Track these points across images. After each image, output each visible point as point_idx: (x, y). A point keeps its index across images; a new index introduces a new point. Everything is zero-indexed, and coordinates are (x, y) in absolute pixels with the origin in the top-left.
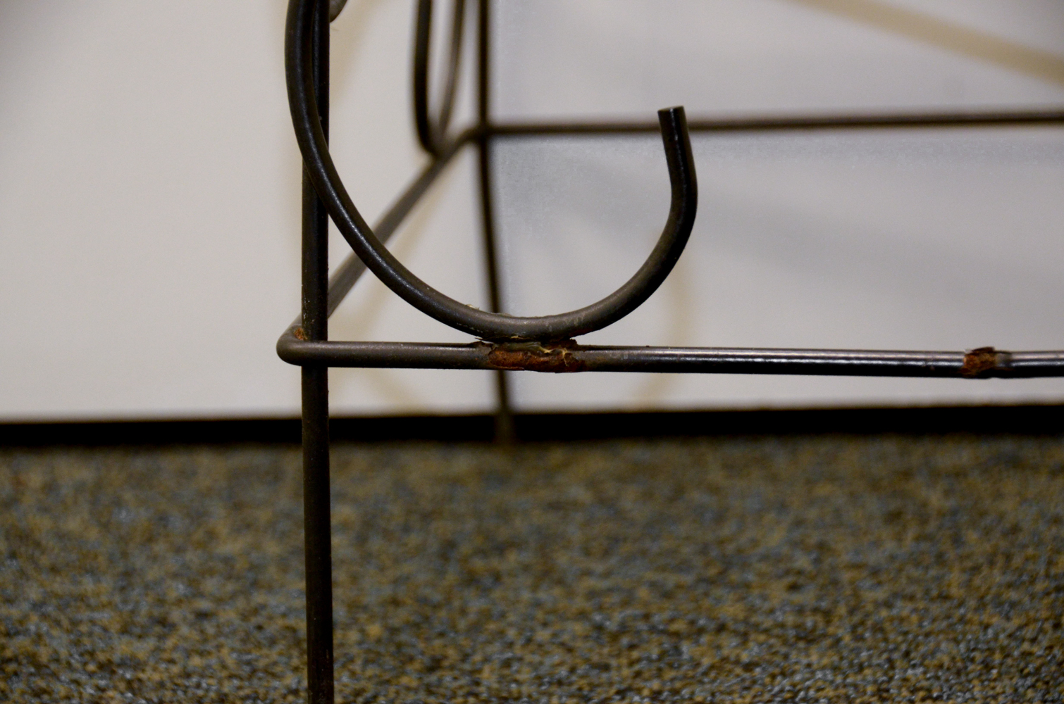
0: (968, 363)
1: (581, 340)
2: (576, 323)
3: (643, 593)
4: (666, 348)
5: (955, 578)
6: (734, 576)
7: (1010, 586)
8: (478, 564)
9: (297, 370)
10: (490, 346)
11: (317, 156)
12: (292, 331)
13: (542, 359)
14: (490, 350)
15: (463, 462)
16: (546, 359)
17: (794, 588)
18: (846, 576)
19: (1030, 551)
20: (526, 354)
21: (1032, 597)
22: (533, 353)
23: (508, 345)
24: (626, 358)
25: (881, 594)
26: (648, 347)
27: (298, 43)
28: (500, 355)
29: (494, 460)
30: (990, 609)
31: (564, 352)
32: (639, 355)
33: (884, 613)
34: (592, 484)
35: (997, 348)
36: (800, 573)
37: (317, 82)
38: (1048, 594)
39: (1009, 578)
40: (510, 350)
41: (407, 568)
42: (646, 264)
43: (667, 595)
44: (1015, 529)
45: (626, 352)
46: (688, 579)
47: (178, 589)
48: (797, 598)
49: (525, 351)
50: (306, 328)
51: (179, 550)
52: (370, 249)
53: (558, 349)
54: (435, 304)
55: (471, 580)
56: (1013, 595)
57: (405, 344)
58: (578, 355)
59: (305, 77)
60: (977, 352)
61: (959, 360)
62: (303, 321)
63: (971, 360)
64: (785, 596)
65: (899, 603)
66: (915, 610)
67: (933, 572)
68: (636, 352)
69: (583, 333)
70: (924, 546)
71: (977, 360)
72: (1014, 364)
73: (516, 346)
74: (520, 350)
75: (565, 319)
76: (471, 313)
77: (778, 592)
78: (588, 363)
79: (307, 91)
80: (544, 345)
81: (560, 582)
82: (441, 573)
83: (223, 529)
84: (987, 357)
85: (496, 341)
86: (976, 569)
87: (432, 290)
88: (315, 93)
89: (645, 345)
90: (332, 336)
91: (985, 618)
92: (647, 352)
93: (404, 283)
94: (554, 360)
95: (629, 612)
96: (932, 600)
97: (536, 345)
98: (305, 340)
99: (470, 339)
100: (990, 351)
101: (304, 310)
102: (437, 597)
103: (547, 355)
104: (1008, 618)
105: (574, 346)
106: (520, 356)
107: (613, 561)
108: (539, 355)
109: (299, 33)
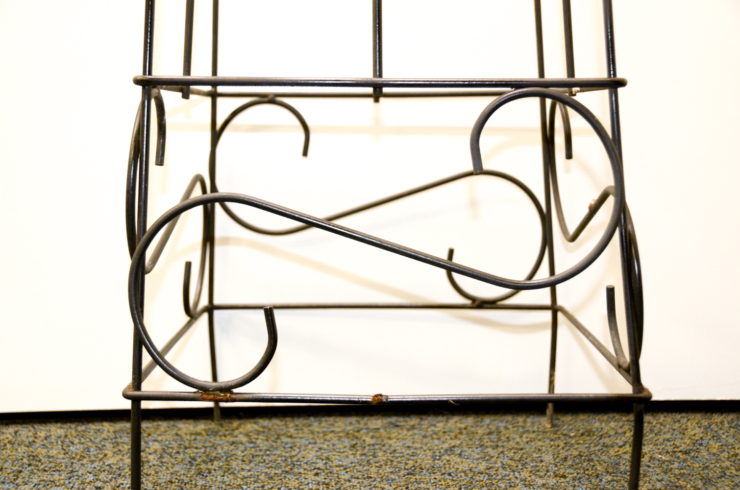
0: (373, 399)
1: (235, 391)
2: (233, 385)
3: (262, 477)
4: (266, 394)
5: (373, 470)
6: (296, 470)
7: (392, 473)
8: (203, 466)
9: (130, 401)
10: (202, 393)
11: (139, 323)
12: (128, 387)
13: (220, 398)
14: (201, 394)
15: (201, 426)
16: (222, 397)
17: (317, 474)
18: (335, 470)
19: (399, 459)
20: (214, 396)
21: (399, 476)
22: (217, 395)
23: (208, 392)
24: (251, 397)
25: (347, 477)
26: (259, 393)
27: (133, 282)
28: (205, 396)
29: (213, 425)
30: (385, 482)
31: (228, 395)
32: (256, 396)
33: (348, 484)
34: (247, 435)
35: (383, 394)
36: (319, 469)
37: (140, 296)
38: (404, 476)
39: (391, 470)
40: (209, 394)
41: (176, 468)
42: (259, 363)
43: (271, 478)
44: (395, 451)
45: (251, 395)
46: (279, 471)
47: (91, 477)
48: (317, 478)
49: (214, 395)
50: (133, 386)
51: (92, 462)
52: (158, 357)
53: (226, 394)
54: (181, 377)
55: (200, 473)
56: (393, 476)
57: (170, 392)
58: (233, 396)
59: (135, 295)
60: (376, 396)
61: (370, 398)
62: (133, 383)
63: (374, 398)
64: (313, 478)
65: (353, 480)
66: (359, 483)
67: (365, 468)
68: (255, 395)
69: (236, 388)
70: (363, 457)
71: (376, 398)
72: (389, 400)
73: (211, 393)
74: (212, 394)
75: (229, 383)
76: (195, 381)
77: (311, 476)
78: (237, 399)
79: (136, 299)
80: (221, 392)
81: (233, 473)
82: (189, 470)
83: (110, 454)
84: (380, 397)
85: (204, 391)
86: (380, 467)
87: (180, 372)
88: (139, 300)
89: (258, 392)
90: (142, 389)
91: (383, 486)
92: (259, 395)
93: (170, 369)
94: (225, 398)
95: (256, 485)
96: (365, 479)
97: (218, 392)
98: (133, 391)
99: (195, 390)
100: (381, 395)
101: (133, 379)
102: (186, 480)
103: (222, 396)
104: (391, 486)
105: (232, 393)
106: (212, 396)
107: (252, 465)
108: (219, 396)
109: (133, 279)
